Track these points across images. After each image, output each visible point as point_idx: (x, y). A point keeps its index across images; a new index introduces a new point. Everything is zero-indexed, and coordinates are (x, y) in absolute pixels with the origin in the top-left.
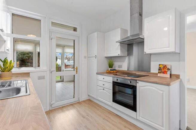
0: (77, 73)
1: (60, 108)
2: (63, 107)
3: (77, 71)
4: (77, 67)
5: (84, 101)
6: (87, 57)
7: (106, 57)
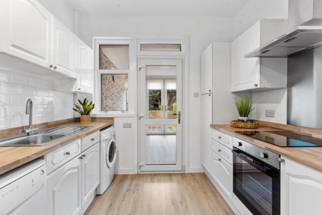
0: (179, 123)
1: (151, 174)
2: (155, 175)
3: (179, 120)
4: (179, 112)
5: (192, 175)
6: (200, 94)
7: (234, 93)
